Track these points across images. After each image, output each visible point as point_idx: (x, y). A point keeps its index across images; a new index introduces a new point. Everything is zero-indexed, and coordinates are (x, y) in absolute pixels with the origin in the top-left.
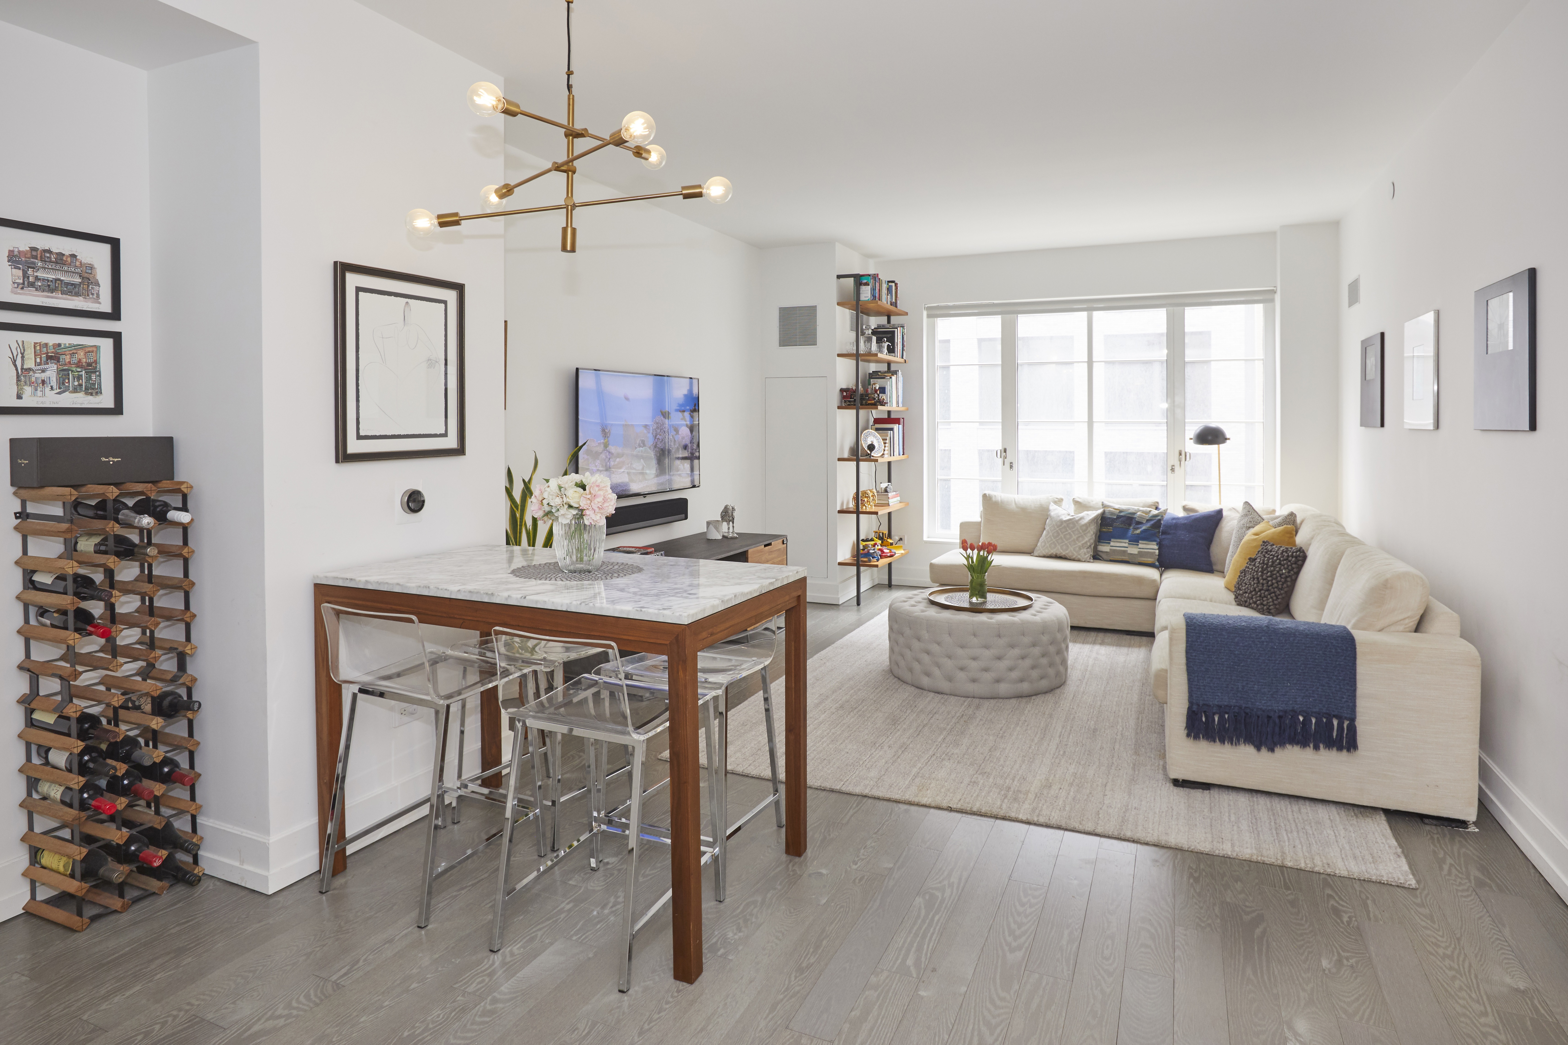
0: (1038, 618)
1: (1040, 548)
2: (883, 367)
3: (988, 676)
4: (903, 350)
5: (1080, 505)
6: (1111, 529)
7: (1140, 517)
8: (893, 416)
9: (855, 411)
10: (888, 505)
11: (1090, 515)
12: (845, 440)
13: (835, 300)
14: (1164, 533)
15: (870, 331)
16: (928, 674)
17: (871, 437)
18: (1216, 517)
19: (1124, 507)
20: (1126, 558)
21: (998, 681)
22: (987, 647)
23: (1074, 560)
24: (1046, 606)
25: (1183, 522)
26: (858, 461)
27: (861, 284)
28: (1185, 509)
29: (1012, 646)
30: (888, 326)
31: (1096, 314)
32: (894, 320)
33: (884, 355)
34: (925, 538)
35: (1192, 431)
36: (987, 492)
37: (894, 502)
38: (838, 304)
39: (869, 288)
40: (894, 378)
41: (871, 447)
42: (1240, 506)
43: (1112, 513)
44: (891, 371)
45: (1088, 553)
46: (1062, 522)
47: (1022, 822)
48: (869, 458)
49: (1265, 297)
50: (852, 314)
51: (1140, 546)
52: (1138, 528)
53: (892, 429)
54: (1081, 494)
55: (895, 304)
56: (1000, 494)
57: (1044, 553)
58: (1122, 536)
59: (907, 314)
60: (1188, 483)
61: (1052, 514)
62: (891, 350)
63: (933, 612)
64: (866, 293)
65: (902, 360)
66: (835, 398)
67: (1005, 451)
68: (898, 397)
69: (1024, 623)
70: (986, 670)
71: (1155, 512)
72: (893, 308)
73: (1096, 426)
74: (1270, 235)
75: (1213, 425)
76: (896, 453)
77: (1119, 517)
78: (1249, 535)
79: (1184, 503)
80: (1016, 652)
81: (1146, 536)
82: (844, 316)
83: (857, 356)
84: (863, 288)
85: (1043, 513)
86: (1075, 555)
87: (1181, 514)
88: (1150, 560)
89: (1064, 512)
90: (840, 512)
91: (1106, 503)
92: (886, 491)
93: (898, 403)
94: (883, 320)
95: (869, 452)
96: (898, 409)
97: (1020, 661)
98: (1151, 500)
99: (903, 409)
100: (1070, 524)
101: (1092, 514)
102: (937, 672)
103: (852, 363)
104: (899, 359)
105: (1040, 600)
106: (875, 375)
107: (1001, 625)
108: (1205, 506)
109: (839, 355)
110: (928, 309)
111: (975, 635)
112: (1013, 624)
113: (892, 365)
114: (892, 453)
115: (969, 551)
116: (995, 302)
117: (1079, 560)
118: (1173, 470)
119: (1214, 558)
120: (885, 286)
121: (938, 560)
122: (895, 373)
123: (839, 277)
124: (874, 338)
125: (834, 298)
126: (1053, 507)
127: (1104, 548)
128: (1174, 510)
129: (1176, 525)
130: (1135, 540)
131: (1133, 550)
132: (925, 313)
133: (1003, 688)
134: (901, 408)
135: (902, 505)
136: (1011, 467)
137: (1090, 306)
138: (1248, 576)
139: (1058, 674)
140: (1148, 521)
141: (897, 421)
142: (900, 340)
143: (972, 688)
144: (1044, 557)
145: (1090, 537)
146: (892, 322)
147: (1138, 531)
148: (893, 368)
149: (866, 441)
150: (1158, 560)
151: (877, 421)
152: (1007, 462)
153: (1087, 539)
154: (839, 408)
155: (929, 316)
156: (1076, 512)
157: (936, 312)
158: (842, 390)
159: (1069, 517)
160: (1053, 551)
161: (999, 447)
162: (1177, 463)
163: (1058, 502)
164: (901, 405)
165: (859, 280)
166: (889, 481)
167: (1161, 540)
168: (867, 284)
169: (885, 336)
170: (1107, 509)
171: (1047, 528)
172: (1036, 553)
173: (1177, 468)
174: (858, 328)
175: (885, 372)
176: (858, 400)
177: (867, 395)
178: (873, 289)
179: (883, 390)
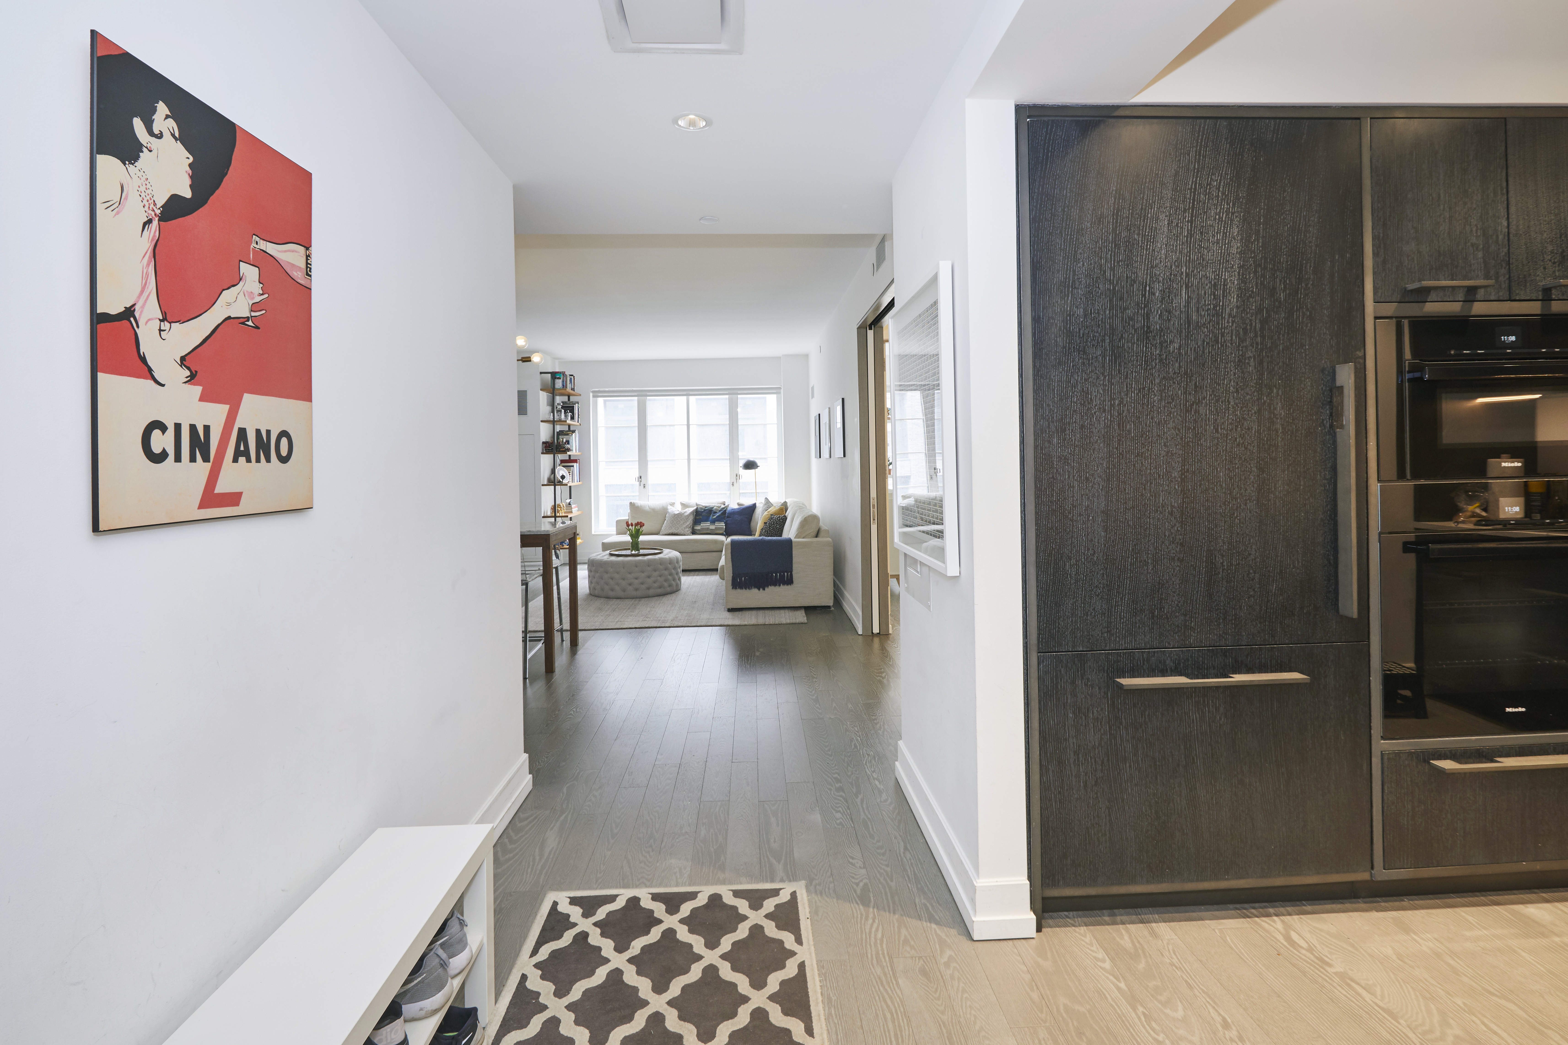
0: (667, 556)
1: (664, 530)
2: (566, 428)
3: (644, 587)
4: (578, 417)
5: (684, 506)
6: (701, 517)
7: (716, 509)
8: (572, 458)
9: (552, 455)
10: (572, 512)
11: (689, 510)
12: (545, 474)
13: (539, 387)
14: (728, 517)
15: (560, 407)
16: (612, 590)
17: (561, 471)
18: (753, 508)
19: (707, 505)
20: (709, 532)
21: (648, 589)
22: (643, 572)
23: (682, 535)
24: (670, 553)
25: (737, 510)
26: (555, 486)
27: (556, 378)
28: (739, 504)
29: (655, 571)
30: (569, 402)
31: (691, 397)
32: (572, 399)
33: (569, 421)
34: (593, 533)
35: (742, 463)
36: (632, 501)
37: (575, 511)
38: (541, 390)
39: (561, 380)
40: (574, 434)
41: (563, 477)
42: (763, 501)
43: (701, 509)
44: (570, 431)
45: (689, 530)
46: (675, 515)
47: (667, 627)
48: (560, 483)
49: (776, 391)
50: (548, 396)
51: (716, 524)
52: (714, 516)
53: (573, 466)
54: (685, 500)
55: (573, 389)
56: (639, 502)
57: (666, 533)
58: (706, 520)
59: (580, 395)
60: (741, 492)
61: (669, 511)
62: (572, 418)
63: (613, 558)
64: (559, 384)
65: (578, 424)
66: (539, 448)
67: (641, 478)
68: (576, 446)
69: (660, 559)
70: (642, 584)
71: (723, 506)
72: (572, 392)
73: (692, 461)
74: (778, 359)
75: (752, 459)
76: (576, 481)
77: (705, 510)
78: (766, 513)
79: (738, 501)
80: (657, 573)
81: (719, 519)
82: (543, 397)
83: (553, 422)
84: (557, 381)
85: (664, 511)
86: (682, 532)
87: (736, 507)
88: (721, 532)
89: (677, 509)
90: (543, 517)
91: (698, 503)
92: (570, 504)
93: (576, 450)
94: (565, 399)
95: (561, 480)
96: (576, 454)
97: (659, 578)
98: (722, 500)
99: (579, 453)
100: (679, 516)
101: (691, 510)
102: (617, 588)
103: (550, 426)
104: (576, 423)
105: (666, 551)
106: (561, 433)
107: (650, 560)
108: (747, 502)
109: (542, 421)
110: (593, 392)
111: (636, 567)
112: (655, 560)
113: (571, 427)
114: (573, 481)
115: (630, 527)
116: (634, 389)
117: (685, 535)
118: (733, 485)
119: (752, 529)
120: (568, 379)
121: (605, 541)
122: (574, 431)
123: (541, 373)
124: (563, 411)
125: (538, 385)
126: (670, 507)
127: (698, 528)
128: (733, 506)
129: (734, 513)
130: (713, 522)
131: (712, 527)
132: (591, 395)
133: (651, 592)
134: (578, 453)
135: (579, 513)
136: (644, 487)
137: (688, 393)
138: (764, 531)
139: (677, 585)
140: (720, 511)
141: (575, 461)
142: (577, 411)
143: (635, 593)
144: (666, 535)
145: (690, 522)
146: (571, 400)
147: (715, 517)
148: (572, 429)
149: (558, 473)
150: (725, 531)
151: (562, 461)
152: (642, 484)
153: (688, 523)
154: (542, 453)
155: (594, 396)
156: (682, 509)
157: (596, 394)
158: (543, 443)
159: (678, 512)
160: (671, 531)
161: (637, 475)
162: (735, 481)
163: (673, 504)
164: (577, 451)
165: (554, 375)
166: (570, 498)
167: (726, 521)
168: (559, 378)
169: (569, 408)
170: (699, 507)
171: (667, 519)
172: (661, 533)
173: (735, 484)
174: (552, 404)
175: (567, 431)
176: (555, 449)
177: (560, 446)
178: (563, 381)
179: (568, 442)
